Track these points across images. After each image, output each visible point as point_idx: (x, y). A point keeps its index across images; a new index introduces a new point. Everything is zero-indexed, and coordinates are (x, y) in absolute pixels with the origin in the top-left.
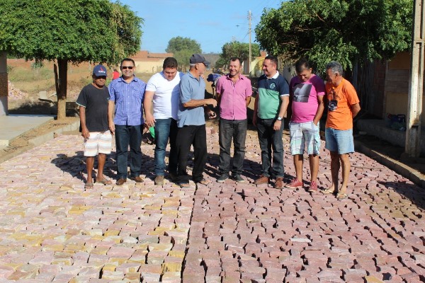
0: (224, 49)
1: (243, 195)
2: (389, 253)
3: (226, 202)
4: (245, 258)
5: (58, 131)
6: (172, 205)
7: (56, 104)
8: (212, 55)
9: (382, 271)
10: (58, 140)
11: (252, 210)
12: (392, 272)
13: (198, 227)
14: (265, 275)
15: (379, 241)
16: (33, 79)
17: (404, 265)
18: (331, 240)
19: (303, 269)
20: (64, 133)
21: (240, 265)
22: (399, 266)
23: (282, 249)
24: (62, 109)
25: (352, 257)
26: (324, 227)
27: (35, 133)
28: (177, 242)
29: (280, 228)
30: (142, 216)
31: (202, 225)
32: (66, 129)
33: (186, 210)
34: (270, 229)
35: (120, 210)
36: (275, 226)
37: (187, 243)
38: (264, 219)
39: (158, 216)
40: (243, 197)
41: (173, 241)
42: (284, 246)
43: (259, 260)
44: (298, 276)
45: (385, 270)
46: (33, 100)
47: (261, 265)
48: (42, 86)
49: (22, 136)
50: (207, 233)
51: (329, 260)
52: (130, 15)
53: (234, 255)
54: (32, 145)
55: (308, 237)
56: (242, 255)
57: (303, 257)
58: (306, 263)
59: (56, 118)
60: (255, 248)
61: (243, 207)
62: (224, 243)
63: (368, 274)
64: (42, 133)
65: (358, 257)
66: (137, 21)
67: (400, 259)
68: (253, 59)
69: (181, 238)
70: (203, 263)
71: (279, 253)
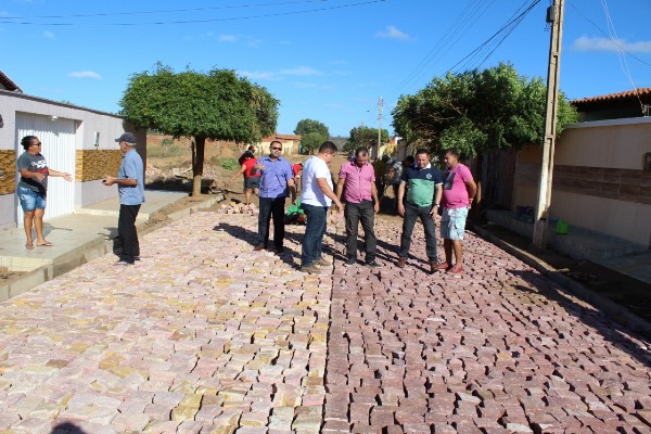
0: (352, 134)
1: (379, 276)
2: (518, 335)
3: (363, 282)
4: (384, 333)
5: (195, 208)
6: (313, 283)
7: (192, 181)
8: (339, 138)
9: (512, 350)
10: (195, 216)
11: (388, 291)
12: (521, 351)
13: (338, 303)
14: (404, 349)
15: (509, 324)
16: (163, 156)
17: (531, 346)
18: (464, 321)
19: (439, 344)
20: (200, 210)
21: (380, 339)
22: (527, 346)
23: (418, 327)
24: (198, 186)
25: (484, 336)
26: (457, 309)
27: (172, 208)
28: (320, 316)
29: (416, 308)
30: (286, 292)
31: (342, 302)
32: (201, 206)
33: (326, 288)
34: (407, 308)
35: (263, 284)
36: (411, 306)
37: (330, 317)
38: (400, 299)
39: (300, 292)
40: (380, 278)
41: (316, 314)
42: (420, 324)
43: (397, 335)
44: (434, 350)
45: (514, 348)
46: (166, 176)
47: (400, 340)
48: (174, 164)
49: (161, 211)
50: (347, 308)
51: (463, 338)
52: (268, 96)
53: (374, 330)
54: (171, 220)
55: (443, 317)
56: (381, 330)
57: (438, 335)
58: (442, 340)
59: (190, 195)
60: (393, 325)
61: (379, 287)
62: (364, 319)
63: (498, 351)
64: (179, 209)
65: (490, 336)
66: (274, 102)
67: (527, 340)
68: (382, 145)
69: (324, 312)
70: (346, 336)
71: (417, 330)
